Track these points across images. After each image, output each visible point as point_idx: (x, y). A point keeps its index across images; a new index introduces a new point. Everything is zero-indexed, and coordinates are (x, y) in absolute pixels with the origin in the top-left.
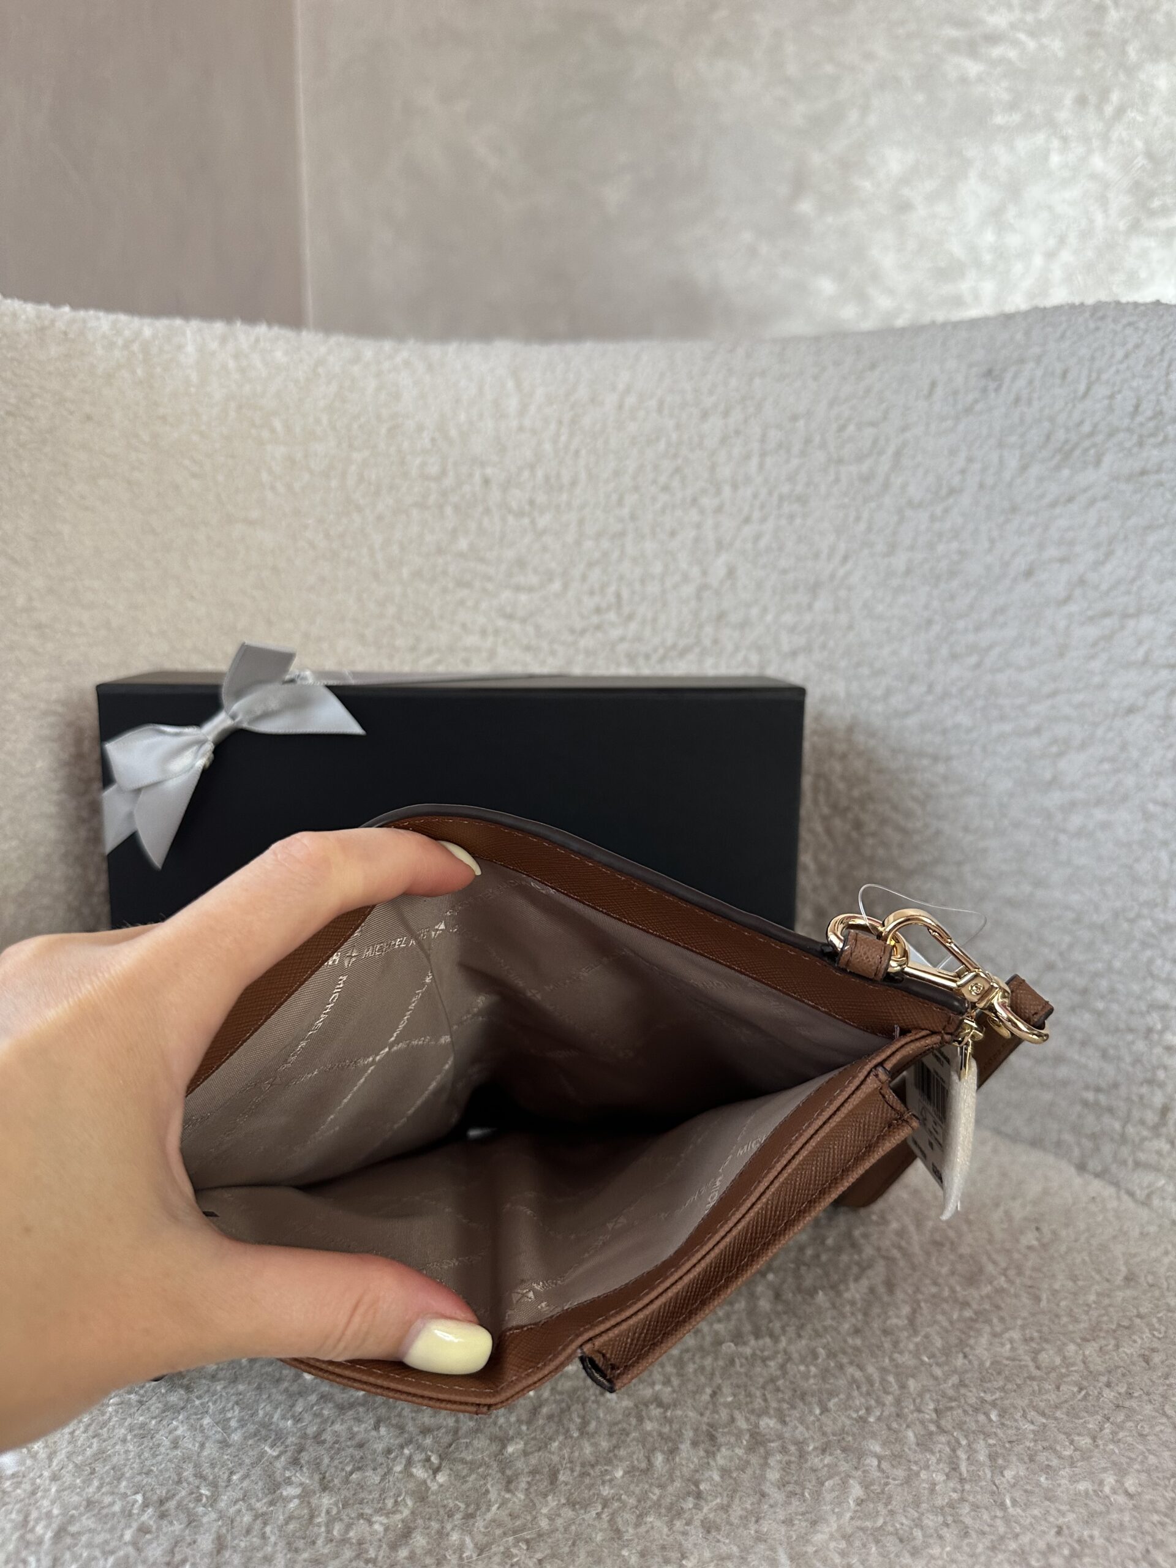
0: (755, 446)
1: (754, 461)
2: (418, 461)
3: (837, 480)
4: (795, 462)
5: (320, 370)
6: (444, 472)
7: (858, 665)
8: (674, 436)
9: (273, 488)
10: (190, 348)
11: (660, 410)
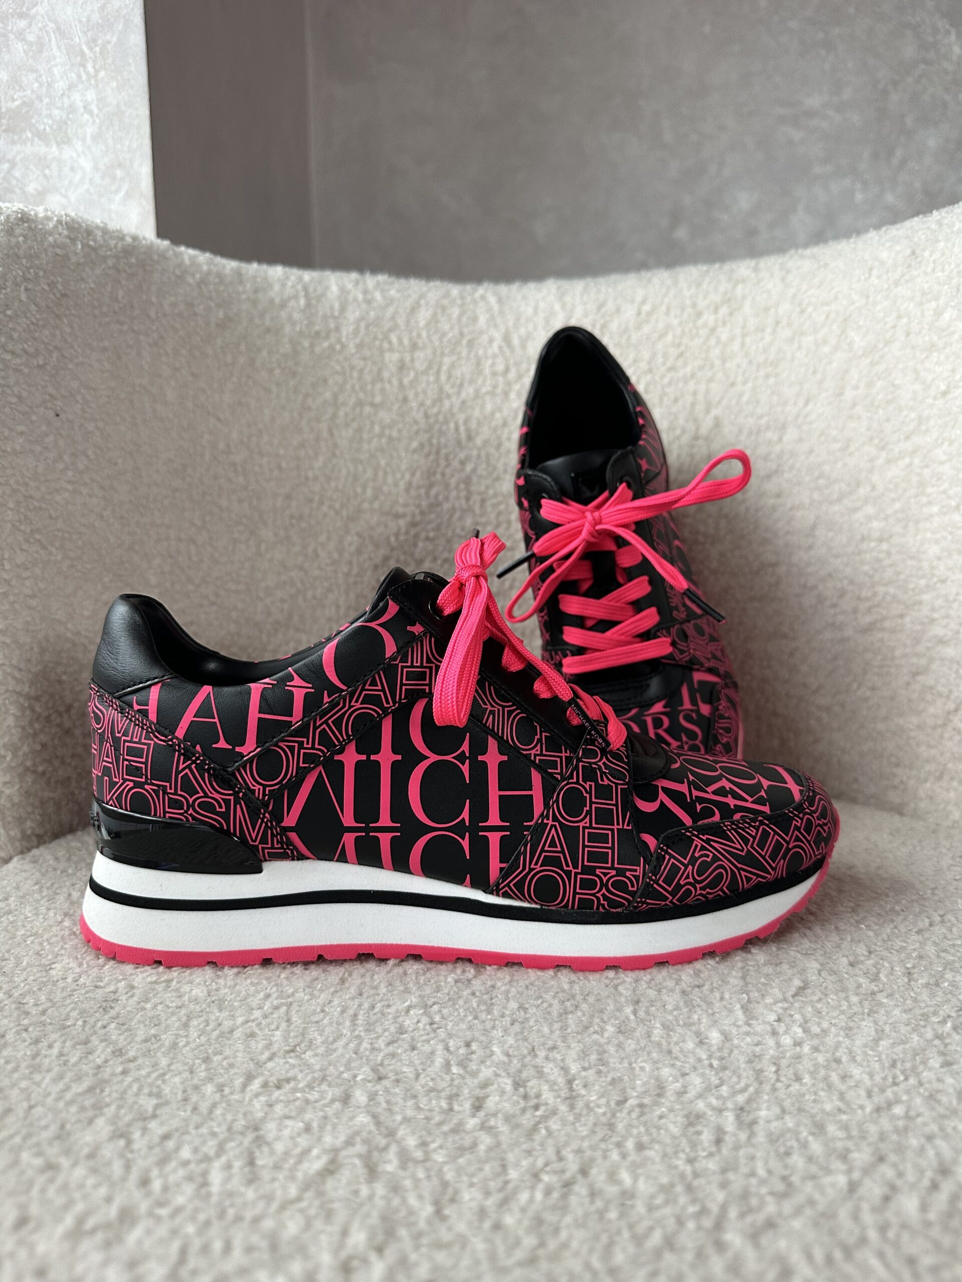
0: (738, 331)
1: (738, 341)
2: (489, 362)
3: (799, 348)
4: (768, 338)
5: (422, 302)
6: (507, 370)
7: (819, 477)
8: (679, 331)
9: (390, 382)
10: (334, 289)
11: (667, 313)
